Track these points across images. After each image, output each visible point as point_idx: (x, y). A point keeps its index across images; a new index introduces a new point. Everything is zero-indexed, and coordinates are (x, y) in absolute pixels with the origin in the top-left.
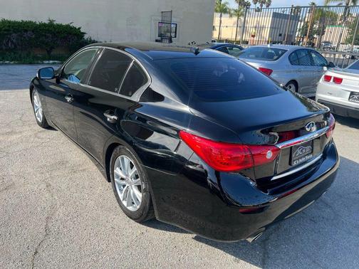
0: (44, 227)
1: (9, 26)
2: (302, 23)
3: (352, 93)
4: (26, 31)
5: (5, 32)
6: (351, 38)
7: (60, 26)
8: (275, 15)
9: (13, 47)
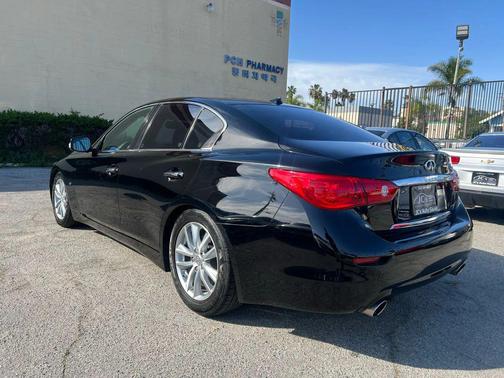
0: (76, 326)
1: (18, 118)
2: (398, 120)
3: (475, 174)
4: (40, 124)
5: (12, 125)
6: (462, 134)
7: (85, 118)
8: (363, 110)
9: (20, 144)
